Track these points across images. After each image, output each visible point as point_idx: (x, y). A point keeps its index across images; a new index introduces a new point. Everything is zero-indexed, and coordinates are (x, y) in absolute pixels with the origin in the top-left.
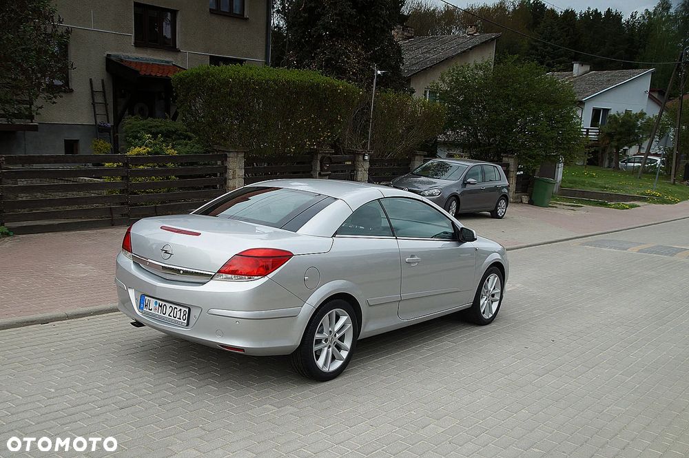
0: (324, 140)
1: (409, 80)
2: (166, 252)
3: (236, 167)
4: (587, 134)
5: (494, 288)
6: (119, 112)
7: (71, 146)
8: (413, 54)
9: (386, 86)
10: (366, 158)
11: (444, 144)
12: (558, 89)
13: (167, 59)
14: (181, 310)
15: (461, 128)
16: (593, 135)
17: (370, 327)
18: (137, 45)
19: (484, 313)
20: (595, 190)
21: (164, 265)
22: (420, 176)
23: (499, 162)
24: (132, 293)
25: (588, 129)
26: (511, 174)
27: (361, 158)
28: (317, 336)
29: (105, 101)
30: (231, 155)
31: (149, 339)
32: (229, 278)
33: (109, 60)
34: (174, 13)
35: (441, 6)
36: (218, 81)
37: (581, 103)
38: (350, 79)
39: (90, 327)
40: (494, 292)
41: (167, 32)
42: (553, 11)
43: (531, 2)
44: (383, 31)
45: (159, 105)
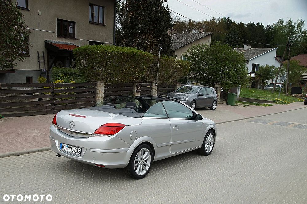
0: (138, 77)
1: (174, 51)
2: (71, 125)
3: (101, 89)
4: (250, 75)
6: (50, 65)
7: (29, 79)
8: (176, 40)
9: (165, 54)
10: (156, 84)
11: (190, 78)
12: (237, 56)
13: (71, 42)
14: (78, 149)
15: (197, 72)
16: (253, 75)
17: (159, 156)
18: (58, 36)
19: (207, 150)
20: (254, 98)
21: (70, 130)
22: (179, 92)
23: (213, 86)
24: (57, 142)
25: (251, 73)
26: (219, 91)
27: (154, 84)
28: (136, 160)
29: (44, 60)
30: (99, 83)
32: (98, 136)
33: (46, 43)
34: (74, 23)
35: (188, 21)
36: (93, 52)
37: (248, 62)
38: (149, 51)
39: (38, 157)
40: (211, 141)
41: (71, 31)
42: (235, 23)
43: (226, 19)
44: (163, 31)
45: (67, 62)
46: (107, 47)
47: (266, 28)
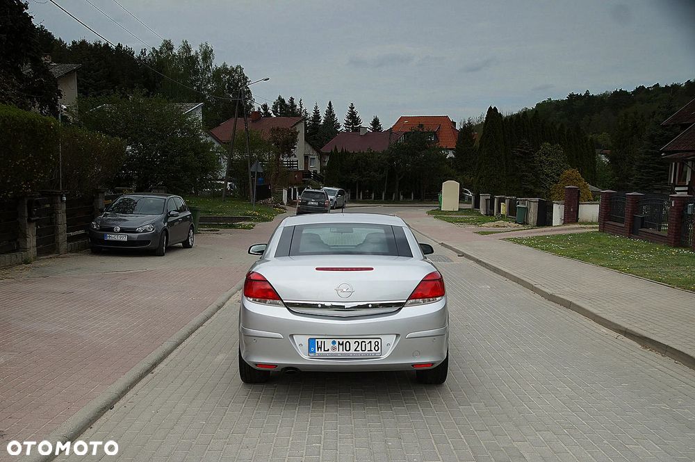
10: (65, 199)
14: (370, 342)
27: (59, 198)
32: (418, 303)
47: (139, 57)
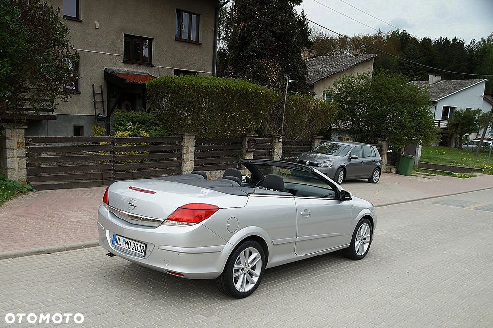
0: (251, 128)
1: (312, 87)
2: (131, 205)
3: (189, 147)
4: (439, 125)
5: (366, 234)
6: (111, 107)
7: (78, 130)
8: (314, 67)
9: (295, 90)
10: (281, 140)
11: (337, 130)
12: (417, 93)
13: (145, 71)
14: (140, 245)
15: (348, 119)
16: (444, 124)
17: (275, 260)
18: (125, 62)
19: (358, 251)
20: (444, 164)
21: (130, 214)
22: (319, 153)
23: (374, 143)
24: (108, 232)
25: (440, 121)
26: (384, 152)
27: (277, 140)
28: (236, 267)
29: (102, 99)
30: (186, 137)
31: (120, 265)
32: (174, 224)
33: (106, 72)
34: (151, 40)
35: (336, 36)
36: (178, 86)
37: (435, 103)
38: (270, 85)
39: (81, 256)
40: (365, 236)
41: (145, 53)
42: (414, 39)
43: (400, 33)
44: (293, 53)
45: (139, 102)
46: (201, 78)
47: (469, 47)
